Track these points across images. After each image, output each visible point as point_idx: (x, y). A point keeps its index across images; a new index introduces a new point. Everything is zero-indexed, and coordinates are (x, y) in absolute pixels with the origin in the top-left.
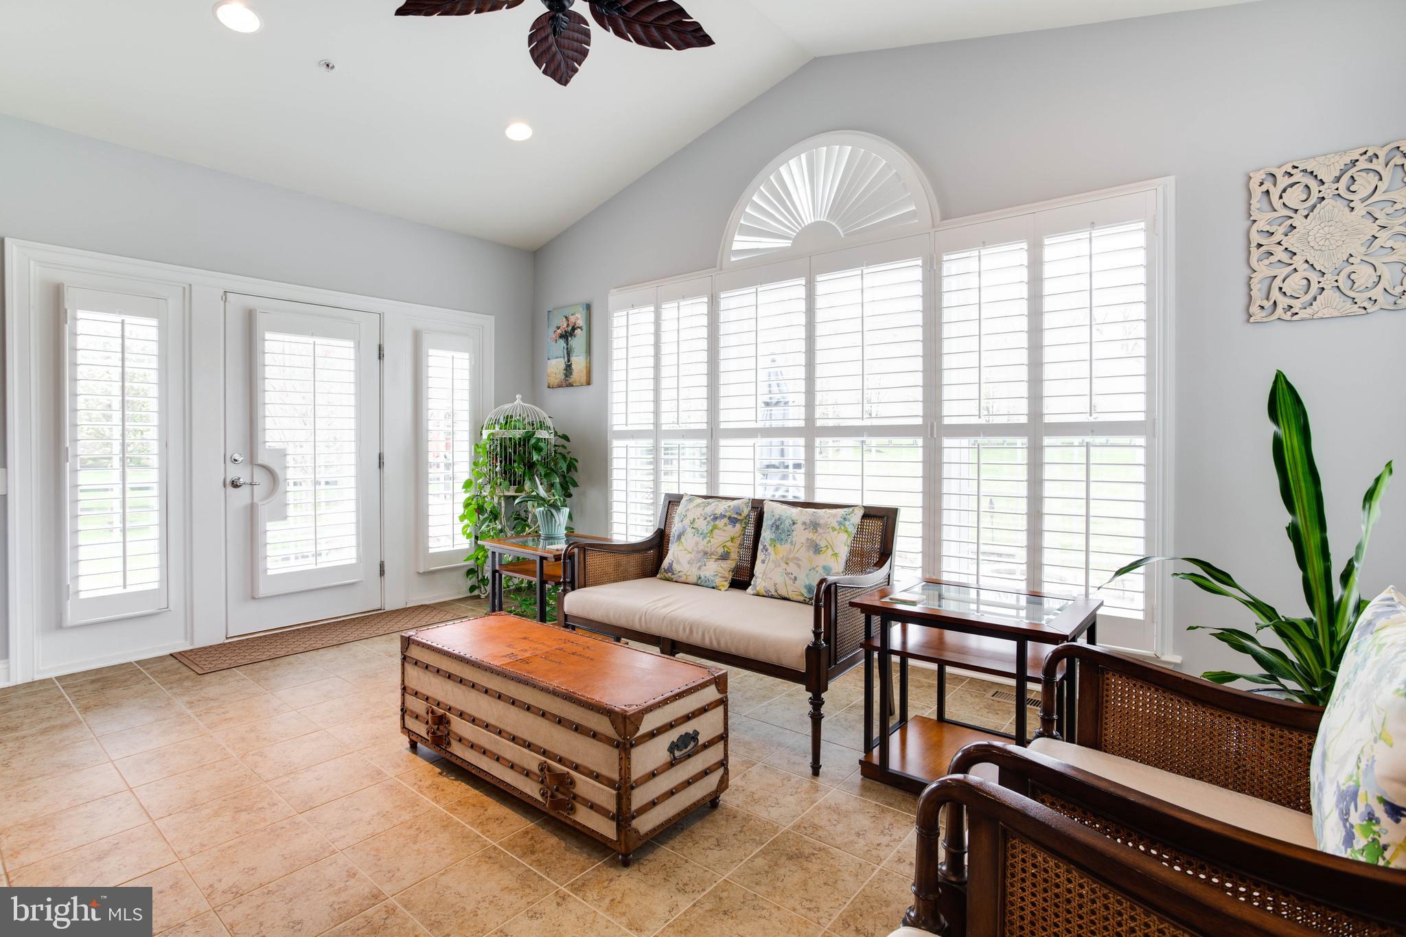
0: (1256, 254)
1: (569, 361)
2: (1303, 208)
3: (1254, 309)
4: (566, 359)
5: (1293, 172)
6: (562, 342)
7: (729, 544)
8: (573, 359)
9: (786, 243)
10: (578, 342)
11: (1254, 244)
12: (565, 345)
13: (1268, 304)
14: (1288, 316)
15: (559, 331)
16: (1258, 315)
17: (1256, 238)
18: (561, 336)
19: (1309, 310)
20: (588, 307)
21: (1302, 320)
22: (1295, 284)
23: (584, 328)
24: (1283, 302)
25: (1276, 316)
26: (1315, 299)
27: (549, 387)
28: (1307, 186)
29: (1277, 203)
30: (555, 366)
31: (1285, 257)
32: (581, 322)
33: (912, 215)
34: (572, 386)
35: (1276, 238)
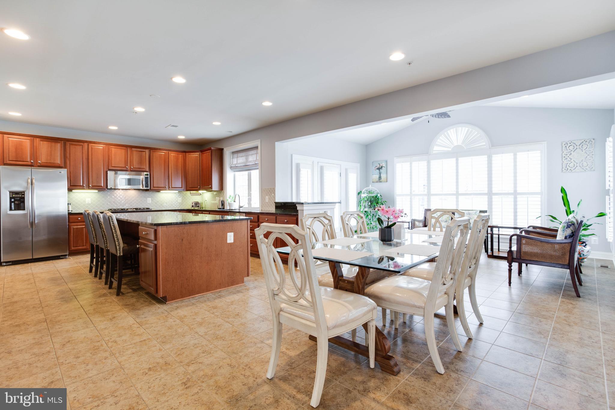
0: (564, 159)
1: (380, 175)
2: (573, 150)
3: (563, 169)
4: (379, 175)
5: (571, 143)
6: (378, 171)
7: (447, 219)
8: (382, 175)
9: (450, 149)
10: (383, 171)
11: (563, 157)
12: (379, 171)
13: (566, 169)
14: (570, 171)
15: (377, 167)
16: (564, 171)
17: (564, 155)
18: (377, 169)
19: (574, 170)
20: (386, 162)
21: (573, 172)
22: (572, 165)
23: (386, 167)
24: (569, 169)
25: (568, 171)
26: (576, 168)
27: (373, 182)
28: (574, 146)
29: (568, 149)
30: (376, 177)
31: (570, 160)
32: (384, 165)
33: (484, 145)
34: (381, 182)
35: (568, 156)
